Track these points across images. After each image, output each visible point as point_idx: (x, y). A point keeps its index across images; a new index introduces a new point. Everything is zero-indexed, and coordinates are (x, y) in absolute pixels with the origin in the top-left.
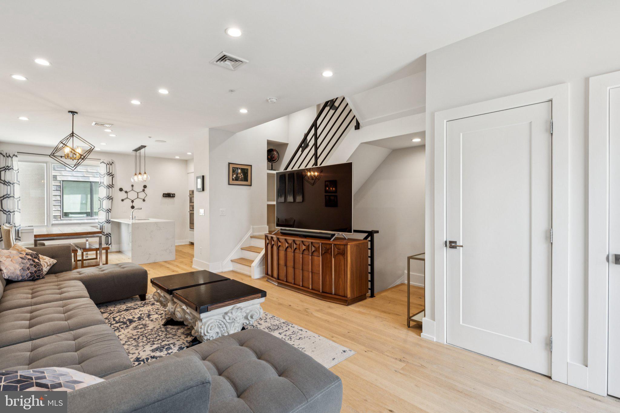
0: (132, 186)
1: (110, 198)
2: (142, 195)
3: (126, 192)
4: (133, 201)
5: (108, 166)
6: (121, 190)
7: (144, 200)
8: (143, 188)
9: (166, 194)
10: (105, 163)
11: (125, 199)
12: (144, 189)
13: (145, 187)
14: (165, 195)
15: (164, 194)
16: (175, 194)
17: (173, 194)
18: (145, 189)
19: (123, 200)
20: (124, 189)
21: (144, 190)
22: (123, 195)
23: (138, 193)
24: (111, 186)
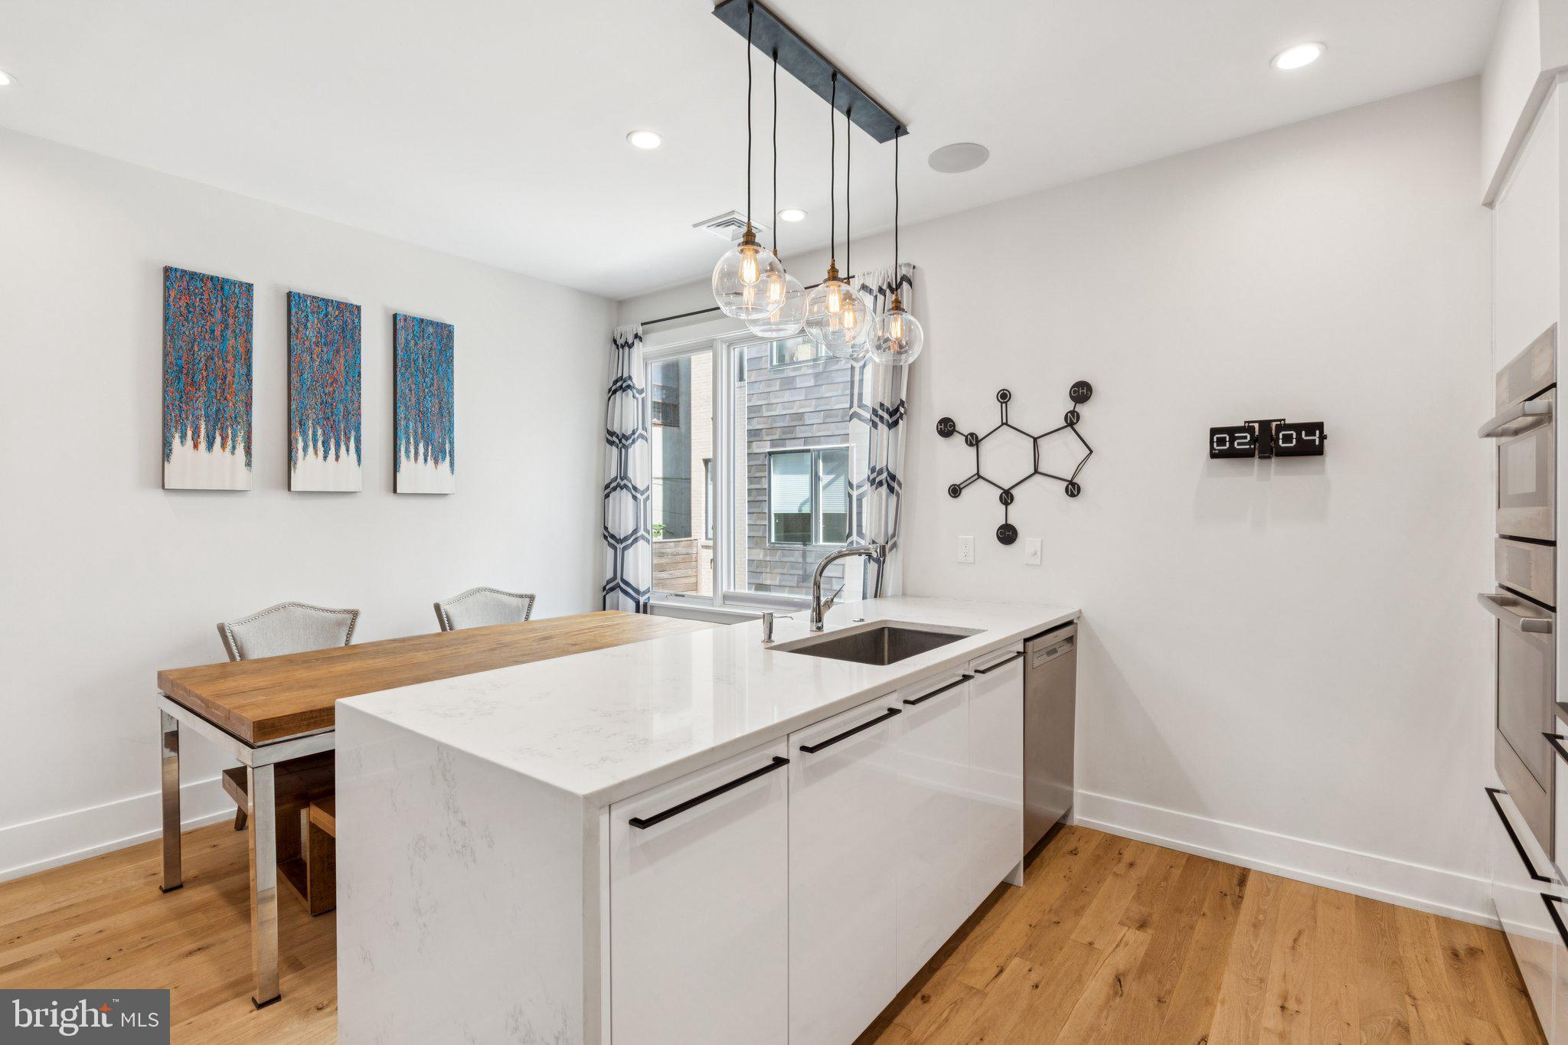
0: (1004, 397)
1: (888, 481)
2: (1062, 455)
3: (973, 441)
4: (1007, 498)
5: (881, 298)
6: (947, 428)
7: (1073, 489)
8: (1070, 405)
9: (1231, 431)
10: (871, 291)
11: (970, 482)
12: (1073, 412)
13: (1082, 392)
14: (1221, 442)
15: (1214, 431)
16: (1320, 426)
17: (1298, 427)
18: (1080, 408)
19: (955, 491)
20: (964, 426)
21: (1072, 420)
22: (955, 458)
23: (1035, 440)
24: (893, 415)
